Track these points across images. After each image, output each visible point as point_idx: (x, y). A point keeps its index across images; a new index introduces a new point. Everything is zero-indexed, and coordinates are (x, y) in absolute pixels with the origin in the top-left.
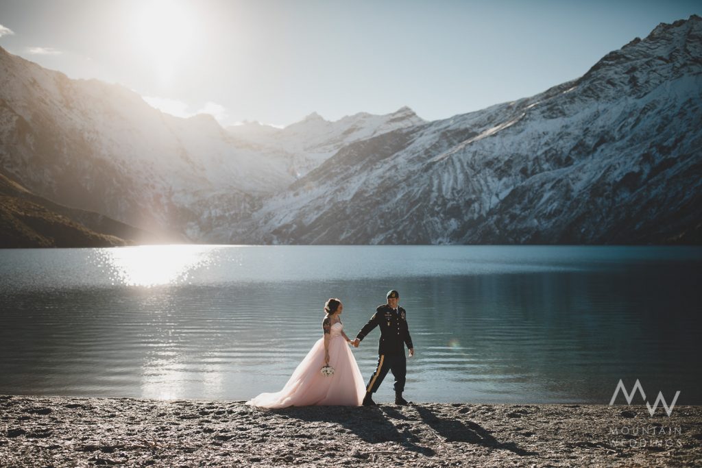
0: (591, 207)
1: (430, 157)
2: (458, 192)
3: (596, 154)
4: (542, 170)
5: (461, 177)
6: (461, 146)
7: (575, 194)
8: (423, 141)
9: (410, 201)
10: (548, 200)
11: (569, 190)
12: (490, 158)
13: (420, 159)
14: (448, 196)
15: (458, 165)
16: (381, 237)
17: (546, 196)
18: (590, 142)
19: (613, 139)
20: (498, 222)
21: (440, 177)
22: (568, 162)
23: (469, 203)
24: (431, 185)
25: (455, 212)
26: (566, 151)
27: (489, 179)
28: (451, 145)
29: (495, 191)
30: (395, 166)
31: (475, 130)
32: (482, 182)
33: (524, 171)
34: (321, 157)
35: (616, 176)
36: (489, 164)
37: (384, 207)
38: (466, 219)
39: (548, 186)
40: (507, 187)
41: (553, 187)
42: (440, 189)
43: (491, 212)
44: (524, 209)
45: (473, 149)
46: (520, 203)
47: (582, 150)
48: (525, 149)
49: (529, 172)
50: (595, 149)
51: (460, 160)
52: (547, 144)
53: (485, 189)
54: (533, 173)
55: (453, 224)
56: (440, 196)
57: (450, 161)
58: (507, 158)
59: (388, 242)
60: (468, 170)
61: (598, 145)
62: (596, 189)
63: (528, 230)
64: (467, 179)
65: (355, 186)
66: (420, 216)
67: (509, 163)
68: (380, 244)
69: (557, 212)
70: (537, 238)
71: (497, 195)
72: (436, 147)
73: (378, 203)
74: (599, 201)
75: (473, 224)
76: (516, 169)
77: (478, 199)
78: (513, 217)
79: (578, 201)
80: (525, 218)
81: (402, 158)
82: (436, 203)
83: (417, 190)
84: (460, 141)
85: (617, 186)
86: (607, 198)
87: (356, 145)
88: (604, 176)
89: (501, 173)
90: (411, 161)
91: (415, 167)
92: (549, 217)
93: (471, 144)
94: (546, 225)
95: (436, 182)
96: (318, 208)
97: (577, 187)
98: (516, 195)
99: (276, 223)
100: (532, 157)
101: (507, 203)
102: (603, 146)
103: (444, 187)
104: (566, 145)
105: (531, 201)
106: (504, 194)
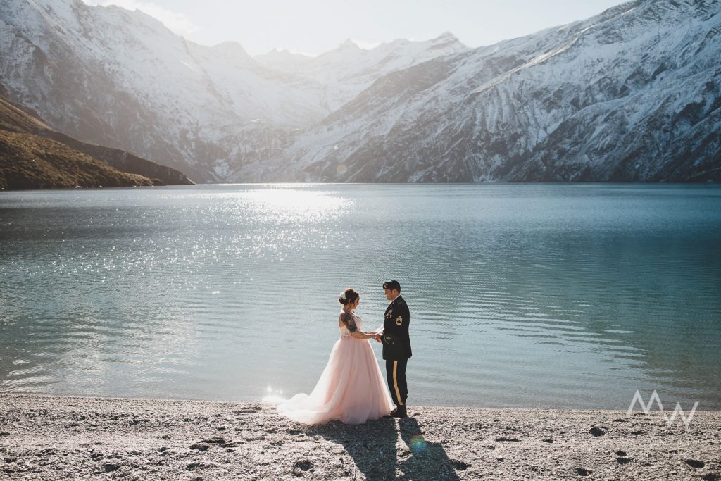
0: (647, 141)
1: (473, 87)
2: (503, 126)
3: (655, 83)
4: (595, 101)
5: (506, 109)
6: (508, 75)
7: (630, 128)
8: (466, 71)
9: (451, 135)
10: (601, 134)
11: (623, 123)
12: (538, 88)
13: (462, 90)
14: (493, 130)
15: (503, 96)
16: (420, 174)
17: (599, 129)
18: (649, 69)
19: (674, 66)
20: (545, 159)
21: (483, 109)
22: (624, 91)
23: (515, 137)
24: (474, 118)
25: (500, 147)
26: (622, 80)
27: (537, 111)
28: (496, 73)
29: (543, 123)
30: (435, 98)
31: (523, 57)
32: (529, 115)
33: (575, 103)
34: (355, 89)
35: (676, 107)
36: (537, 95)
37: (423, 143)
38: (511, 154)
39: (601, 119)
40: (556, 119)
41: (606, 120)
42: (483, 123)
43: (538, 148)
44: (575, 143)
45: (520, 78)
46: (569, 138)
47: (640, 78)
48: (577, 79)
49: (581, 103)
50: (654, 78)
51: (505, 91)
52: (601, 72)
53: (532, 122)
54: (585, 104)
55: (497, 160)
56: (484, 130)
57: (495, 92)
58: (556, 89)
59: (427, 180)
60: (515, 102)
61: (657, 72)
62: (653, 123)
63: (578, 167)
64: (513, 112)
65: (392, 119)
66: (462, 152)
67: (559, 95)
68: (418, 182)
69: (610, 147)
70: (587, 176)
71: (545, 129)
72: (480, 76)
73: (417, 138)
74: (656, 134)
75: (519, 160)
76: (567, 100)
77: (525, 133)
78: (562, 153)
79: (633, 135)
80: (575, 153)
81: (443, 89)
82: (479, 137)
83: (459, 124)
84: (506, 70)
85: (677, 118)
86: (665, 131)
87: (392, 75)
88: (662, 107)
89: (550, 105)
90: (452, 92)
91: (458, 99)
92: (601, 152)
93: (518, 73)
94: (598, 161)
95: (479, 115)
96: (353, 144)
97: (633, 119)
98: (566, 129)
99: (308, 160)
100: (584, 87)
101: (555, 137)
102: (663, 74)
103: (488, 121)
104: (622, 73)
105: (581, 135)
106: (553, 127)
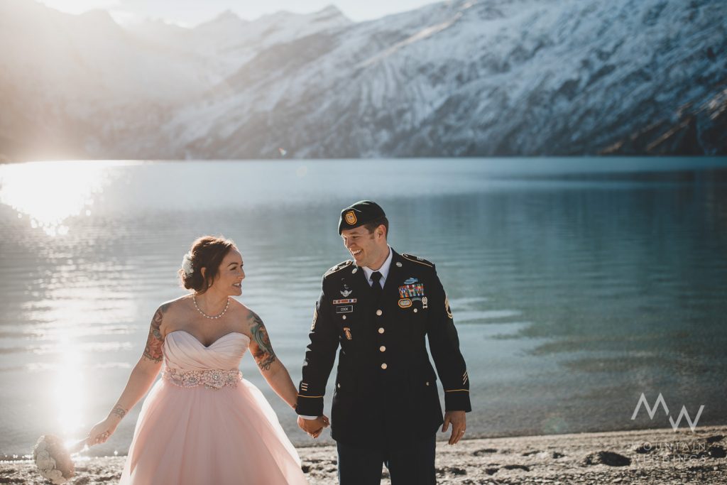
0: (528, 117)
1: (359, 61)
2: (390, 100)
3: (536, 60)
4: (478, 77)
5: (392, 84)
6: (392, 50)
7: (511, 104)
8: (351, 44)
9: (338, 111)
10: (485, 110)
11: (505, 99)
12: (424, 63)
13: (348, 64)
14: (379, 105)
15: (389, 71)
16: (306, 151)
17: (483, 105)
18: (529, 46)
19: (552, 44)
20: (432, 134)
21: (369, 84)
22: (505, 68)
23: (401, 113)
24: (360, 93)
25: (386, 123)
26: (503, 56)
27: (423, 86)
28: (381, 48)
29: (429, 99)
30: (320, 73)
31: (407, 31)
32: (415, 89)
33: (459, 79)
34: (238, 60)
35: (555, 84)
36: (422, 70)
37: (310, 118)
38: (398, 129)
39: (484, 94)
40: (441, 94)
41: (490, 96)
42: (369, 98)
43: (425, 123)
44: (460, 119)
45: (405, 53)
46: (455, 112)
47: (520, 54)
48: (460, 54)
49: (465, 78)
50: (533, 54)
51: (391, 66)
52: (484, 48)
53: (418, 97)
54: (469, 80)
55: (385, 136)
56: (370, 105)
57: (380, 67)
58: (441, 64)
59: (314, 156)
60: (401, 77)
61: (537, 49)
62: (533, 98)
63: (463, 143)
64: (399, 87)
65: (276, 94)
66: (348, 127)
67: (444, 70)
68: (306, 158)
69: (493, 123)
70: (472, 151)
71: (431, 104)
72: (365, 51)
73: (302, 113)
74: (537, 110)
75: (406, 136)
76: (451, 76)
77: (411, 109)
78: (448, 128)
79: (515, 111)
80: (459, 130)
81: (327, 63)
82: (365, 114)
83: (345, 99)
84: (392, 44)
85: (555, 95)
86: (545, 107)
87: (277, 48)
88: (542, 84)
89: (436, 79)
90: (338, 66)
91: (344, 73)
92: (485, 127)
93: (403, 48)
94: (482, 136)
95: (365, 90)
96: (236, 119)
97: (515, 96)
98: (451, 104)
99: (188, 137)
100: (468, 62)
101: (441, 113)
102: (541, 52)
103: (374, 96)
104: (503, 50)
105: (466, 111)
106: (439, 103)
